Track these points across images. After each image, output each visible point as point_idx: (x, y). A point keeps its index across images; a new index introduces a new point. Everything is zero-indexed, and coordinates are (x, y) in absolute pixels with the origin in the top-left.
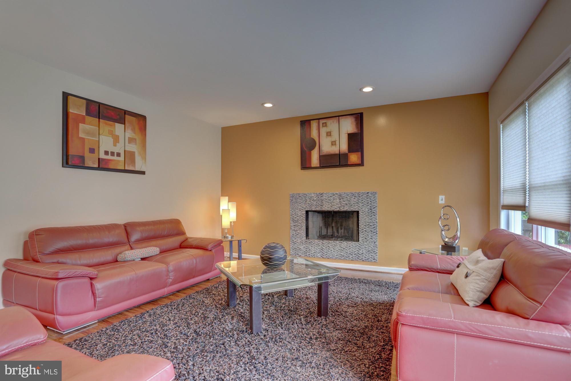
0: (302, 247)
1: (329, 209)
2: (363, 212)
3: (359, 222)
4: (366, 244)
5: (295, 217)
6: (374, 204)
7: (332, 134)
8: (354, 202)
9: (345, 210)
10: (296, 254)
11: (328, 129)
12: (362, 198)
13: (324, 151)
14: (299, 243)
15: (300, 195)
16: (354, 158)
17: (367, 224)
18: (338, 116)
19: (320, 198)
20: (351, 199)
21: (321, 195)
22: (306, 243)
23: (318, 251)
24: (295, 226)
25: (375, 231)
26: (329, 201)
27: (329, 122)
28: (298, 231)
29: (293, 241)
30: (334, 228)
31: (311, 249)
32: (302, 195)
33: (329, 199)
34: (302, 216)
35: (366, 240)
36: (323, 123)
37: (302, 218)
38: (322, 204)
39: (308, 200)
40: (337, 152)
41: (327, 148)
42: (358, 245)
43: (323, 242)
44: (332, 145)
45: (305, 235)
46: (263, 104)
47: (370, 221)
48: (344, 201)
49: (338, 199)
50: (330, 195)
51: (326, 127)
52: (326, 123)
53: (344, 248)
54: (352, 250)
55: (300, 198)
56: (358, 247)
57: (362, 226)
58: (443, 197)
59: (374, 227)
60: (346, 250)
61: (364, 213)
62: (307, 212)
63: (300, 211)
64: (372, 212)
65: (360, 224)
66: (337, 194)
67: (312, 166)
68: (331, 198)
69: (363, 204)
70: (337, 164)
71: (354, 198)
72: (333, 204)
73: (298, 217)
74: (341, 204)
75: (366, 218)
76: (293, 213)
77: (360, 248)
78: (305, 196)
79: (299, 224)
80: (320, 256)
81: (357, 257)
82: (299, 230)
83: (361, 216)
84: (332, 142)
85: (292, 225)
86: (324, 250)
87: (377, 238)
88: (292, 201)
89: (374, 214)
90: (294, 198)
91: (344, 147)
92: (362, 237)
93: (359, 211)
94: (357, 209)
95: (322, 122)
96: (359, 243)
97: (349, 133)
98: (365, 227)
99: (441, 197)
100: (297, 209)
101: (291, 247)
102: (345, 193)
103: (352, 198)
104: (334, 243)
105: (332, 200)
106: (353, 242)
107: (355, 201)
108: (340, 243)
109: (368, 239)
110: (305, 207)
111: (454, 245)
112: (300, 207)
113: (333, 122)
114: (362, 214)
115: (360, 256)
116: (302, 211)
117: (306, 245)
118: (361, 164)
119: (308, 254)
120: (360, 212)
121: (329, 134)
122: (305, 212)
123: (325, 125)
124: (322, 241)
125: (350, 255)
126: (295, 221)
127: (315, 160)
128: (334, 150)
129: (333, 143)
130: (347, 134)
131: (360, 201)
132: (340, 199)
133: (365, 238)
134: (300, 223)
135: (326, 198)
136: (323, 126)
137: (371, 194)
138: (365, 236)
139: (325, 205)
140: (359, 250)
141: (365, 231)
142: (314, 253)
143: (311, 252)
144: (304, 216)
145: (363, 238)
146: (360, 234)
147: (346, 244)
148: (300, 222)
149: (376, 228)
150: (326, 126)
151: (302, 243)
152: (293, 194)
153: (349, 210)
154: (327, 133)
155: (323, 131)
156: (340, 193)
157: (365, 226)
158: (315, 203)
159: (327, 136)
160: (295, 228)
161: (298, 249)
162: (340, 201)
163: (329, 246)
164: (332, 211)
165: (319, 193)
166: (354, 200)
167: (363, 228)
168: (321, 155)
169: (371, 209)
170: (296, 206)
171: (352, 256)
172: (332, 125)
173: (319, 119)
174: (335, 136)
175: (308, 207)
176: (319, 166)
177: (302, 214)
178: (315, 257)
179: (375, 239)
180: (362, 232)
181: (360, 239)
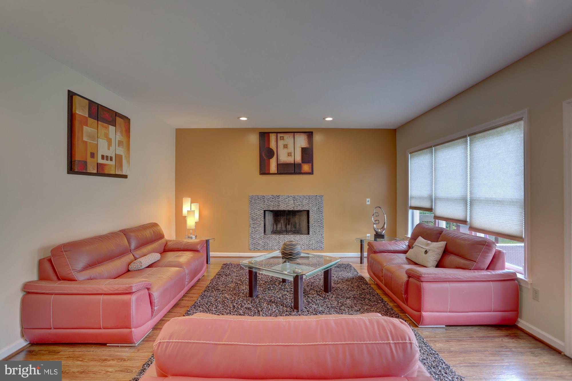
0: (261, 242)
1: (285, 209)
2: (313, 211)
3: (310, 219)
4: (315, 236)
5: (254, 215)
6: (322, 205)
7: (289, 146)
8: (305, 203)
9: (298, 209)
10: (255, 248)
11: (284, 143)
12: (312, 200)
13: (281, 160)
14: (258, 239)
15: (259, 197)
16: (306, 168)
17: (316, 220)
18: (294, 132)
19: (277, 199)
20: (303, 201)
21: (278, 197)
22: (264, 238)
23: (275, 244)
24: (254, 223)
25: (322, 226)
26: (285, 202)
27: (286, 136)
28: (257, 228)
29: (252, 237)
30: (283, 223)
31: (269, 244)
32: (261, 197)
33: (285, 200)
34: (261, 215)
35: (315, 233)
36: (280, 137)
37: (260, 216)
38: (279, 205)
39: (266, 201)
40: (293, 162)
41: (284, 157)
42: (309, 237)
43: (280, 237)
44: (288, 156)
45: (263, 232)
46: (239, 118)
47: (318, 218)
48: (297, 202)
49: (293, 200)
50: (286, 197)
51: (283, 140)
52: (283, 137)
53: (297, 241)
54: (304, 242)
55: (259, 199)
56: (308, 239)
57: (312, 222)
59: (321, 223)
60: (299, 242)
61: (314, 212)
62: (265, 211)
63: (259, 210)
64: (320, 210)
65: (310, 221)
66: (291, 196)
67: (271, 172)
68: (287, 200)
69: (312, 205)
70: (293, 172)
71: (306, 200)
72: (288, 204)
73: (256, 216)
74: (295, 205)
75: (315, 215)
76: (253, 213)
77: (310, 240)
78: (263, 197)
79: (258, 222)
80: (277, 249)
81: (308, 247)
82: (258, 227)
83: (311, 214)
84: (288, 153)
85: (251, 223)
86: (280, 243)
87: (323, 231)
88: (252, 202)
89: (321, 212)
90: (253, 200)
91: (298, 158)
92: (312, 231)
93: (309, 210)
94: (308, 209)
95: (279, 135)
96: (310, 236)
97: (302, 147)
98: (314, 223)
99: (368, 199)
100: (256, 209)
101: (251, 242)
102: (298, 196)
103: (304, 199)
104: (289, 237)
105: (287, 202)
106: (305, 235)
107: (306, 203)
108: (294, 236)
109: (317, 232)
110: (263, 207)
111: (382, 234)
112: (259, 207)
113: (289, 137)
114: (312, 212)
115: (310, 246)
116: (261, 210)
117: (265, 240)
118: (312, 173)
119: (266, 247)
120: (310, 211)
121: (286, 146)
122: (263, 212)
123: (282, 138)
124: (278, 236)
125: (302, 246)
126: (254, 220)
127: (273, 168)
128: (290, 160)
129: (289, 154)
130: (301, 148)
131: (310, 202)
132: (294, 201)
133: (315, 232)
134: (259, 221)
135: (282, 200)
136: (280, 139)
137: (319, 197)
138: (314, 230)
139: (281, 205)
140: (309, 241)
141: (314, 226)
142: (272, 246)
143: (269, 246)
144: (262, 215)
145: (312, 232)
146: (310, 229)
147: (299, 237)
148: (259, 220)
149: (323, 223)
150: (283, 139)
151: (261, 238)
152: (252, 196)
153: (301, 209)
154: (284, 145)
155: (281, 143)
156: (294, 196)
157: (314, 222)
158: (272, 204)
159: (284, 148)
160: (254, 225)
161: (257, 244)
162: (294, 202)
163: (285, 239)
164: (286, 210)
165: (276, 196)
166: (306, 201)
167: (313, 224)
168: (278, 163)
169: (318, 209)
170: (255, 207)
171: (304, 247)
172: (288, 139)
173: (277, 133)
174: (291, 149)
175: (266, 207)
176: (277, 172)
177: (261, 213)
178: (272, 250)
179: (322, 232)
180: (312, 227)
181: (310, 233)
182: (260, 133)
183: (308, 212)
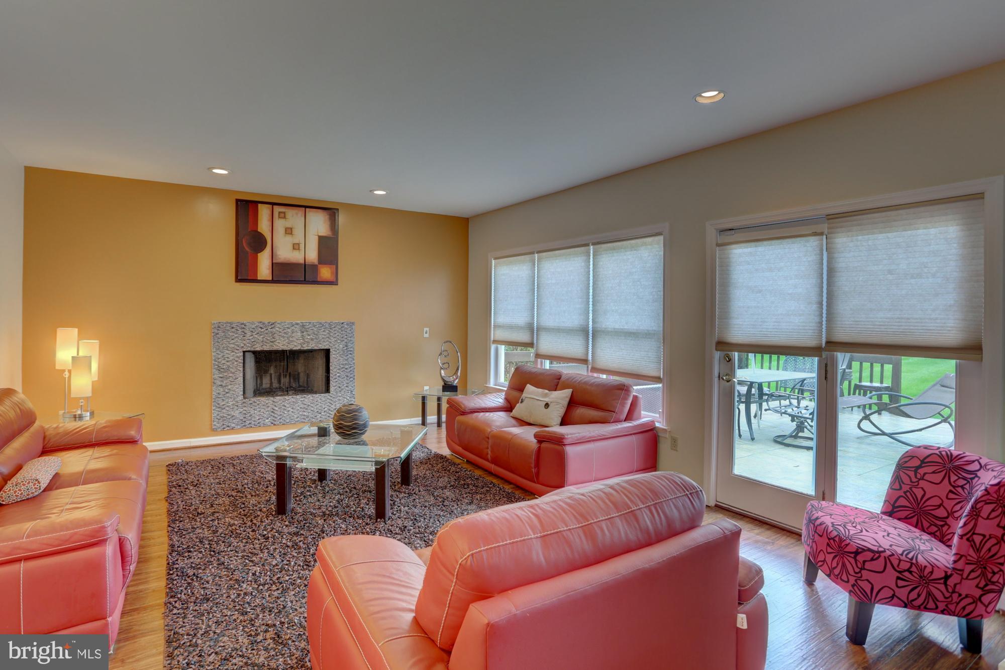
0: (236, 413)
1: (285, 348)
2: (336, 350)
3: (331, 364)
4: (340, 395)
5: (223, 362)
6: (352, 339)
7: (294, 232)
8: (323, 336)
9: (310, 348)
10: (225, 426)
11: (288, 224)
12: (335, 331)
13: (280, 257)
14: (231, 407)
15: (234, 325)
16: (325, 272)
17: (342, 366)
18: (305, 207)
19: (269, 329)
20: (319, 332)
21: (272, 325)
22: (245, 404)
23: (265, 416)
24: (221, 378)
25: (352, 376)
26: (285, 335)
27: (290, 212)
28: (229, 387)
29: (218, 404)
30: (273, 376)
31: (253, 415)
32: (237, 326)
33: (285, 331)
34: (237, 361)
35: (340, 389)
36: (280, 213)
37: (236, 363)
38: (273, 340)
39: (249, 334)
40: (302, 261)
41: (286, 253)
42: (329, 397)
43: (275, 400)
44: (294, 249)
45: (242, 393)
46: (210, 169)
47: (346, 362)
48: (309, 335)
49: (300, 332)
50: (287, 326)
51: (284, 219)
52: (284, 213)
53: (308, 405)
54: (321, 406)
55: (233, 330)
56: (328, 400)
57: (335, 370)
58: (428, 329)
59: (351, 371)
60: (312, 407)
61: (338, 351)
62: (244, 352)
63: (233, 352)
64: (348, 351)
65: (331, 368)
66: (297, 324)
67: (259, 278)
68: (289, 330)
69: (335, 339)
70: (301, 279)
71: (324, 331)
72: (291, 339)
73: (228, 363)
74: (303, 339)
75: (340, 358)
76: (219, 356)
77: (331, 402)
78: (243, 326)
79: (231, 375)
80: (269, 424)
81: (328, 415)
82: (231, 385)
83: (334, 356)
84: (294, 244)
85: (216, 376)
86: (275, 412)
87: (354, 386)
88: (218, 336)
89: (351, 352)
90: (220, 331)
91: (312, 255)
92: (334, 385)
93: (329, 349)
94: (328, 346)
95: (277, 209)
96: (331, 395)
97: (320, 234)
98: (338, 371)
99: (425, 329)
100: (227, 349)
101: (215, 415)
102: (310, 323)
103: (320, 330)
104: (293, 400)
105: (289, 334)
106: (322, 395)
107: (325, 335)
108: (302, 398)
109: (343, 387)
110: (242, 345)
111: (454, 385)
112: (233, 346)
113: (297, 214)
114: (334, 353)
115: (331, 413)
116: (237, 351)
117: (245, 408)
118: (333, 283)
119: (248, 422)
120: (331, 350)
121: (289, 231)
122: (242, 354)
123: (283, 216)
124: (272, 398)
125: (317, 414)
126: (223, 370)
127: (264, 269)
128: (297, 257)
129: (296, 247)
130: (317, 237)
131: (332, 334)
132: (303, 332)
133: (339, 387)
134: (233, 373)
135: (281, 330)
136: (279, 217)
137: (347, 324)
138: (339, 384)
139: (277, 341)
140: (330, 405)
141: (339, 377)
142: (259, 419)
143: (253, 419)
144: (240, 361)
145: (335, 388)
146: (331, 382)
147: (311, 398)
148: (233, 371)
149: (354, 372)
150: (285, 217)
151: (237, 406)
152: (220, 323)
153: (316, 348)
154: (286, 229)
155: (280, 225)
156: (302, 323)
157: (339, 369)
158: (260, 338)
159: (286, 233)
160: (222, 381)
161: (229, 417)
162: (302, 336)
163: (285, 405)
164: (287, 350)
165: (269, 323)
166: (324, 333)
167: (336, 373)
168: (274, 261)
169: (346, 346)
170: (226, 344)
171: (320, 415)
172: (294, 218)
173: (273, 204)
174: (298, 237)
175: (248, 344)
176: (271, 279)
177: (237, 357)
178: (260, 426)
179: (352, 387)
180: (335, 379)
181: (332, 389)
182: (237, 201)
183: (327, 352)
